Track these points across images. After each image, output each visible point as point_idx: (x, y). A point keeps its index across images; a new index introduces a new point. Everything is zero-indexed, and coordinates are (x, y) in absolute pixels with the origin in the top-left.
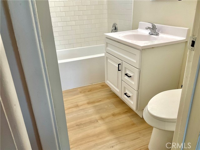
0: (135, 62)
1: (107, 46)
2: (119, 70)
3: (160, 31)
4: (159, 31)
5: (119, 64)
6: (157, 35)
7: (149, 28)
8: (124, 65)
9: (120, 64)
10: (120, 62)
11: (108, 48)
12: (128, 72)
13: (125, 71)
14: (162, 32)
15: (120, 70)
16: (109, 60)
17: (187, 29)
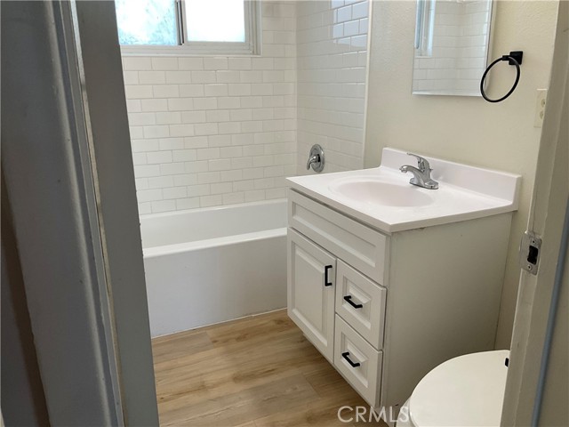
0: (373, 265)
1: (294, 213)
2: (327, 284)
3: (441, 178)
4: (437, 177)
5: (327, 268)
6: (432, 188)
7: (410, 169)
8: (343, 270)
9: (331, 267)
10: (331, 260)
11: (297, 218)
12: (352, 292)
13: (345, 288)
14: (446, 181)
15: (330, 284)
16: (298, 252)
17: (516, 176)
